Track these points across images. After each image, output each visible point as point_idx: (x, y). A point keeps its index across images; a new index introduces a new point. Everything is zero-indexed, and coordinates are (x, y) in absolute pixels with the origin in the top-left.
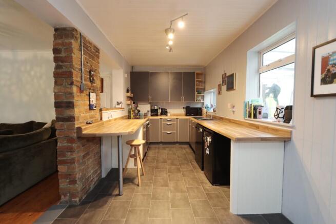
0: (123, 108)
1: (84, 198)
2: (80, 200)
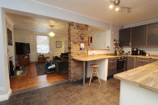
0: (110, 50)
1: (74, 81)
2: (72, 81)
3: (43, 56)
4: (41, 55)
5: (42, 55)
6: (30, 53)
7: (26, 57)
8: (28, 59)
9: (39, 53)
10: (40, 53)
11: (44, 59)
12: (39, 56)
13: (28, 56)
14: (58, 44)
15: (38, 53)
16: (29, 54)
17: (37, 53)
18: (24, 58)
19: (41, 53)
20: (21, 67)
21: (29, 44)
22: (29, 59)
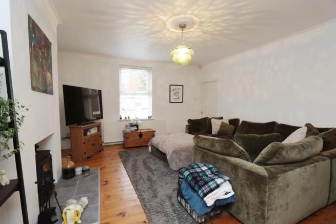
3: (137, 126)
4: (132, 125)
5: (134, 126)
6: (102, 118)
7: (93, 131)
8: (99, 136)
9: (125, 118)
10: (129, 117)
11: (141, 135)
12: (126, 126)
13: (99, 127)
14: (175, 94)
15: (123, 118)
16: (100, 121)
17: (121, 118)
18: (88, 134)
19: (131, 118)
20: (79, 170)
21: (100, 92)
22: (101, 136)
